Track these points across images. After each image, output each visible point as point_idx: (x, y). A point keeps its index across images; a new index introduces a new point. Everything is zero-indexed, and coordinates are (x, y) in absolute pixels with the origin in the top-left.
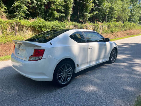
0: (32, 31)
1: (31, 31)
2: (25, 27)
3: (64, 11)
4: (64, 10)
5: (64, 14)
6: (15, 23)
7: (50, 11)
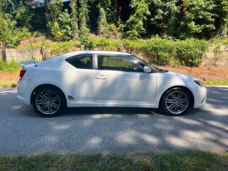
0: (145, 56)
1: (142, 56)
2: (135, 50)
3: (213, 20)
4: (212, 17)
5: (212, 25)
6: (122, 45)
7: (182, 23)
